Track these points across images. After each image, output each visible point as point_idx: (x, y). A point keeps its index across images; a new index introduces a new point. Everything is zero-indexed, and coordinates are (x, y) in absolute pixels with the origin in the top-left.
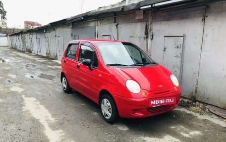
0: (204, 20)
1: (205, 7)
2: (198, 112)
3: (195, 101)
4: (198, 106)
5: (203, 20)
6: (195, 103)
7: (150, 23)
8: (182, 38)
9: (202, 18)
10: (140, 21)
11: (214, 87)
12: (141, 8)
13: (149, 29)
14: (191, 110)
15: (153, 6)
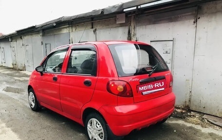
0: (196, 22)
1: (196, 8)
2: (199, 124)
3: (190, 111)
4: (193, 116)
5: (194, 22)
6: (190, 113)
7: (133, 27)
8: (172, 42)
9: (193, 20)
10: (122, 25)
11: (210, 95)
12: (125, 10)
13: (133, 34)
14: (190, 122)
15: (139, 7)
